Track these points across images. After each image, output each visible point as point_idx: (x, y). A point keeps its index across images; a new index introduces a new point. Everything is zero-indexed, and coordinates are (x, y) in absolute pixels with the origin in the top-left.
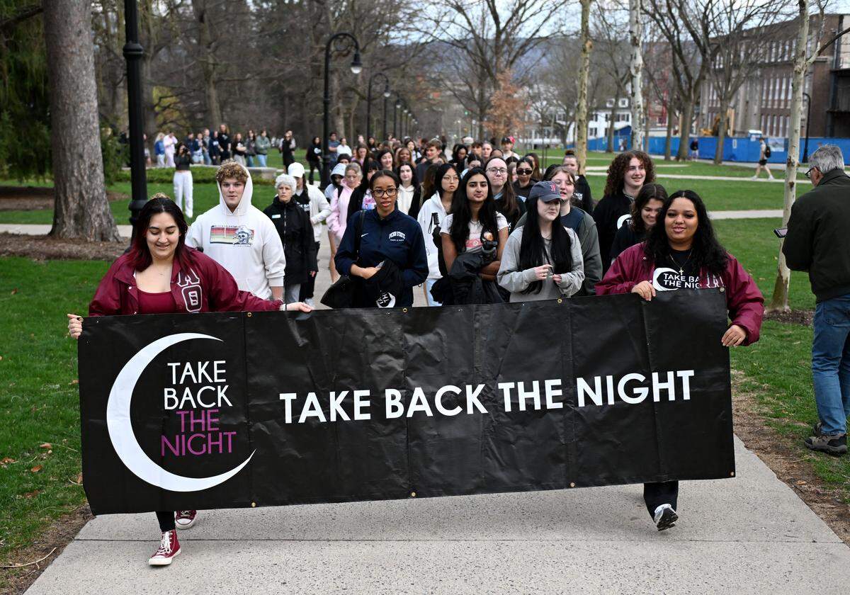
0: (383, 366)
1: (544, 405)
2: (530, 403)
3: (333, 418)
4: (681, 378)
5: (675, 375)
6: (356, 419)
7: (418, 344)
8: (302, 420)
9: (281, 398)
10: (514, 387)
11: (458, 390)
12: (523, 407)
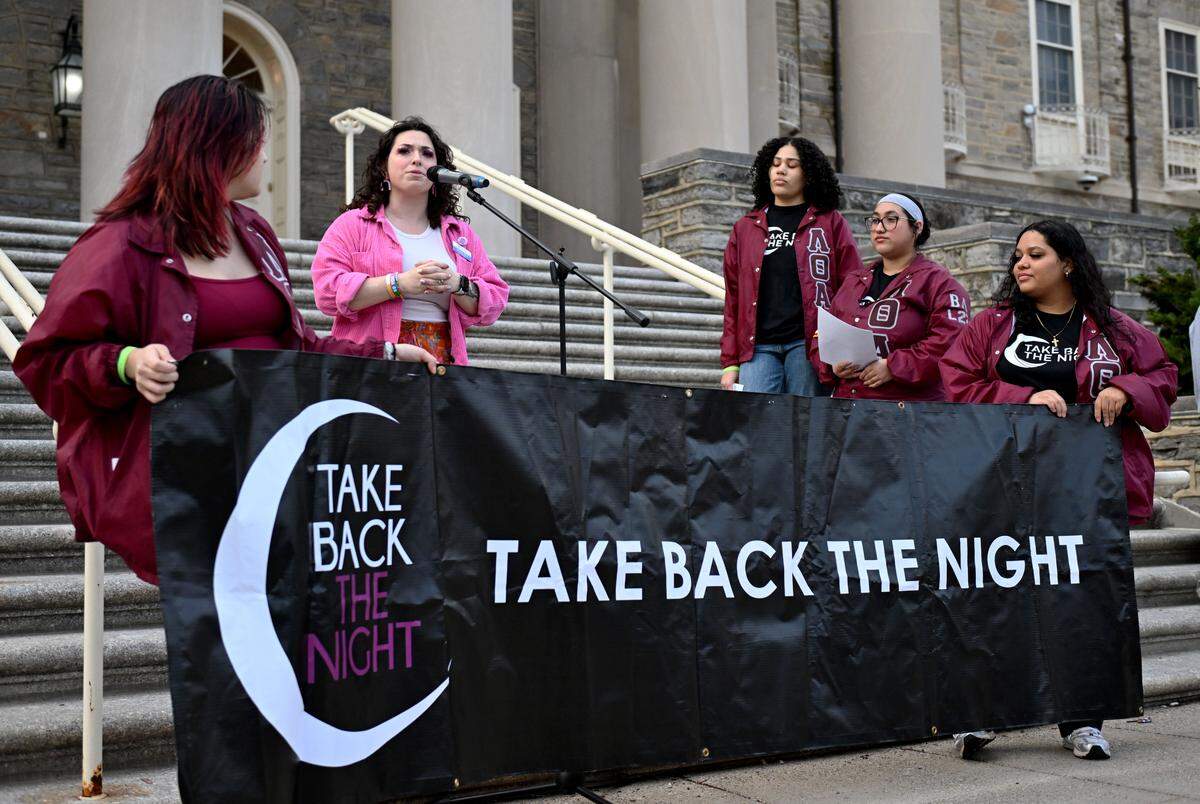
0: (657, 497)
1: (894, 586)
2: (875, 579)
3: (582, 596)
4: (1065, 547)
5: (1056, 542)
6: (618, 598)
7: (707, 459)
8: (525, 597)
9: (489, 550)
10: (848, 549)
11: (770, 552)
12: (865, 588)
